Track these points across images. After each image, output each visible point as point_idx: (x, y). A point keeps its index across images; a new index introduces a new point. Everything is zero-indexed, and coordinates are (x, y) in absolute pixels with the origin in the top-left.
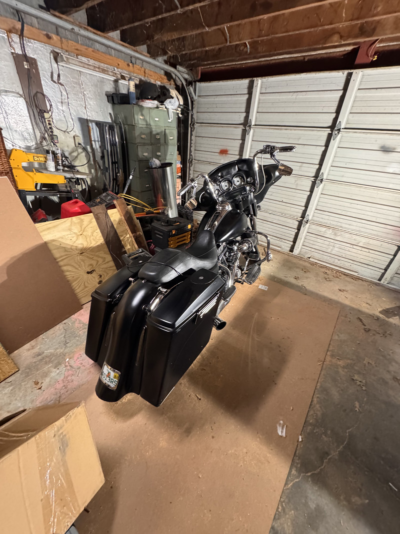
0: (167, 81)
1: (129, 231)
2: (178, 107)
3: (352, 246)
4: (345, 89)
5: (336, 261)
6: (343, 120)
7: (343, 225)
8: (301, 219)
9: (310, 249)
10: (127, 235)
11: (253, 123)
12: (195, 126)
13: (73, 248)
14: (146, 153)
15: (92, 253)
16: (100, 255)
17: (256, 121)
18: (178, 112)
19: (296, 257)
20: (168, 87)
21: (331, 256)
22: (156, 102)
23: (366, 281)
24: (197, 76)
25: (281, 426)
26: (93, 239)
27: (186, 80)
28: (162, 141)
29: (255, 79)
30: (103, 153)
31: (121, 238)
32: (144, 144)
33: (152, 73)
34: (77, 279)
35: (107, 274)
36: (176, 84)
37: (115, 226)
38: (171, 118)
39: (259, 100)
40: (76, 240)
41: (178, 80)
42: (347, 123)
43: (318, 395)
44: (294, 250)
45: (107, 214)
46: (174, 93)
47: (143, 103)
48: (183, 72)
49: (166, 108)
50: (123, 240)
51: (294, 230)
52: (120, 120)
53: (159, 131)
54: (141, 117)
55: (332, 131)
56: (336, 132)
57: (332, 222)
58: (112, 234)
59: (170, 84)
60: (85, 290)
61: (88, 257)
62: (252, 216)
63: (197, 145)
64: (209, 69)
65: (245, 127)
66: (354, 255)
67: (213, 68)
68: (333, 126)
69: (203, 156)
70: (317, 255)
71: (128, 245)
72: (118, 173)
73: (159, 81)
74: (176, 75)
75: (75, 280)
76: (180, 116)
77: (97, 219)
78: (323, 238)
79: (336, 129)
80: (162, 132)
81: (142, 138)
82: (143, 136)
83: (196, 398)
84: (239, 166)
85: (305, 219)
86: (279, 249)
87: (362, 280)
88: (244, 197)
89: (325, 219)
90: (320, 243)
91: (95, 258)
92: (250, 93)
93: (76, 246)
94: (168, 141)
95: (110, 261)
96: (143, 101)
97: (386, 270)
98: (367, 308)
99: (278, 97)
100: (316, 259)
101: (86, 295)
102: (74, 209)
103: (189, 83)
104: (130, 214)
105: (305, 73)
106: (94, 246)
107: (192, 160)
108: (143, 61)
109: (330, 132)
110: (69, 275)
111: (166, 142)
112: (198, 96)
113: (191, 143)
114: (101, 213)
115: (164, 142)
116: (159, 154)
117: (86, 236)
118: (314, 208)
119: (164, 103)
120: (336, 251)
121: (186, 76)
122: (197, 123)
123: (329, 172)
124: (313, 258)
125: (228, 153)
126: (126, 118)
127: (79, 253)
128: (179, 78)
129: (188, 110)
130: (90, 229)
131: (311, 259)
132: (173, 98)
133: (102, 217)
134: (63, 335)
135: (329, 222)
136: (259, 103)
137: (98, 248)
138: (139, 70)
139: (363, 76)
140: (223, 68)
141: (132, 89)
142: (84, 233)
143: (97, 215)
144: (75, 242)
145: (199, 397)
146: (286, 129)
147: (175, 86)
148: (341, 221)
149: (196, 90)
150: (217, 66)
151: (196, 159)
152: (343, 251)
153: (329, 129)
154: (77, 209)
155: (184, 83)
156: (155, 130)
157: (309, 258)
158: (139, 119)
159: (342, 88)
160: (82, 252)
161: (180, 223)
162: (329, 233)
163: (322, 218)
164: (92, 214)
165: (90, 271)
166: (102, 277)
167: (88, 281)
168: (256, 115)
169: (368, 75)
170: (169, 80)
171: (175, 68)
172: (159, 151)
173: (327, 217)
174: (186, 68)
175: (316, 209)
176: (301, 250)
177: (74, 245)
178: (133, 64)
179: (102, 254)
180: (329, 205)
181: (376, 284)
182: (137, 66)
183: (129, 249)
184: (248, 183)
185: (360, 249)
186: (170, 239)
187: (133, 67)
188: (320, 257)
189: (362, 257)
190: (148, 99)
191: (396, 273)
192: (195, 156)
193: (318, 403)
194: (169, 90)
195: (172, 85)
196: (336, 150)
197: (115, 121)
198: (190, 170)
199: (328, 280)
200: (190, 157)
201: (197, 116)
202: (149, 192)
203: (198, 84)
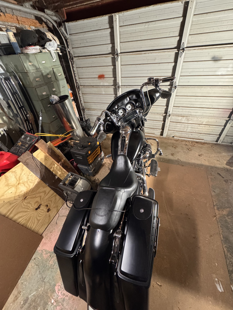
0: (39, 25)
1: (55, 162)
2: (58, 47)
3: (199, 125)
4: (184, 16)
5: (190, 135)
6: (185, 41)
7: (192, 114)
8: (165, 114)
9: (173, 132)
10: (55, 165)
11: (119, 52)
12: (74, 60)
13: (16, 198)
14: (44, 92)
15: (33, 193)
16: (41, 191)
17: (121, 50)
18: (58, 51)
19: (165, 138)
20: (42, 30)
21: (187, 133)
22: (38, 47)
23: (209, 144)
24: (64, 17)
25: (217, 282)
26: (30, 182)
27: (55, 21)
28: (53, 79)
29: (113, 14)
30: (8, 103)
31: (52, 170)
32: (40, 86)
33: (24, 20)
34: (30, 219)
35: (51, 201)
36: (48, 27)
37: (44, 163)
38: (55, 58)
39: (120, 32)
40: (17, 190)
41: (50, 23)
42: (188, 43)
43: (225, 245)
44: (164, 134)
45: (33, 158)
46: (49, 35)
47: (27, 50)
48: (51, 15)
49: (48, 50)
50: (53, 170)
51: (161, 122)
52: (12, 70)
53: (48, 71)
54: (30, 64)
55: (179, 51)
56: (181, 51)
57: (185, 113)
58: (44, 170)
59: (43, 27)
60: (39, 223)
61: (31, 198)
62: (141, 127)
63: (79, 74)
64: (72, 9)
65: (114, 56)
66: (200, 130)
67: (75, 8)
68: (179, 47)
69: (86, 82)
70: (177, 134)
71: (59, 172)
72: (27, 115)
73: (33, 26)
74: (45, 18)
75: (29, 221)
76: (61, 54)
77: (27, 164)
78: (181, 124)
79: (181, 48)
80: (50, 72)
81: (37, 81)
82: (37, 79)
83: (158, 286)
84: (130, 96)
85: (168, 114)
86: (154, 135)
87: (207, 144)
88: (137, 118)
89: (180, 112)
90: (179, 127)
91: (37, 195)
92: (112, 27)
93: (18, 195)
94: (57, 77)
95: (50, 191)
96: (26, 49)
97: (220, 135)
98: (219, 164)
99: (134, 28)
100: (178, 137)
101: (42, 226)
102: (3, 163)
103: (60, 25)
104: (52, 149)
105: (153, 6)
106: (33, 186)
107: (79, 86)
108: (12, 9)
109: (177, 52)
110: (22, 221)
111: (56, 79)
112: (70, 34)
113: (74, 74)
114: (28, 159)
115: (55, 79)
116: (54, 89)
117: (23, 183)
118: (172, 106)
119: (45, 47)
120: (189, 130)
121: (55, 18)
122: (75, 57)
123: (179, 80)
124: (176, 137)
125: (105, 77)
126: (16, 66)
127: (23, 199)
128: (50, 21)
129: (65, 47)
130: (24, 176)
131: (175, 138)
132: (50, 40)
133: (30, 161)
134: (38, 272)
135: (183, 113)
136: (120, 35)
137: (37, 186)
138: (11, 18)
139: (196, 3)
140: (83, 7)
141: (13, 40)
142: (21, 182)
143: (25, 162)
144: (16, 192)
145: (160, 284)
146: (145, 53)
147: (48, 28)
148: (190, 111)
149: (66, 30)
150: (78, 5)
151: (81, 85)
152: (194, 129)
153: (176, 50)
154: (5, 161)
155: (56, 25)
156: (45, 72)
157: (174, 137)
158: (28, 66)
159: (181, 15)
160: (25, 197)
161: (91, 142)
162: (184, 120)
163: (178, 111)
164: (21, 163)
165: (37, 207)
166: (49, 206)
167: (40, 215)
168: (120, 44)
169: (200, 2)
170: (41, 24)
171: (44, 12)
172: (54, 88)
173: (181, 110)
174: (52, 10)
175: (174, 106)
176: (168, 133)
177: (16, 195)
178: (4, 13)
179: (42, 189)
180: (181, 103)
181: (216, 144)
182: (9, 15)
183: (60, 175)
184: (138, 107)
185: (204, 126)
186: (88, 158)
187: (5, 16)
188: (180, 135)
189: (206, 130)
190: (30, 45)
191: (226, 136)
192: (80, 83)
193: (228, 251)
194: (45, 34)
195: (45, 28)
196: (182, 64)
197: (7, 71)
198: (79, 94)
199: (190, 150)
200: (76, 84)
201: (73, 52)
202: (57, 120)
203: (66, 24)
